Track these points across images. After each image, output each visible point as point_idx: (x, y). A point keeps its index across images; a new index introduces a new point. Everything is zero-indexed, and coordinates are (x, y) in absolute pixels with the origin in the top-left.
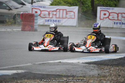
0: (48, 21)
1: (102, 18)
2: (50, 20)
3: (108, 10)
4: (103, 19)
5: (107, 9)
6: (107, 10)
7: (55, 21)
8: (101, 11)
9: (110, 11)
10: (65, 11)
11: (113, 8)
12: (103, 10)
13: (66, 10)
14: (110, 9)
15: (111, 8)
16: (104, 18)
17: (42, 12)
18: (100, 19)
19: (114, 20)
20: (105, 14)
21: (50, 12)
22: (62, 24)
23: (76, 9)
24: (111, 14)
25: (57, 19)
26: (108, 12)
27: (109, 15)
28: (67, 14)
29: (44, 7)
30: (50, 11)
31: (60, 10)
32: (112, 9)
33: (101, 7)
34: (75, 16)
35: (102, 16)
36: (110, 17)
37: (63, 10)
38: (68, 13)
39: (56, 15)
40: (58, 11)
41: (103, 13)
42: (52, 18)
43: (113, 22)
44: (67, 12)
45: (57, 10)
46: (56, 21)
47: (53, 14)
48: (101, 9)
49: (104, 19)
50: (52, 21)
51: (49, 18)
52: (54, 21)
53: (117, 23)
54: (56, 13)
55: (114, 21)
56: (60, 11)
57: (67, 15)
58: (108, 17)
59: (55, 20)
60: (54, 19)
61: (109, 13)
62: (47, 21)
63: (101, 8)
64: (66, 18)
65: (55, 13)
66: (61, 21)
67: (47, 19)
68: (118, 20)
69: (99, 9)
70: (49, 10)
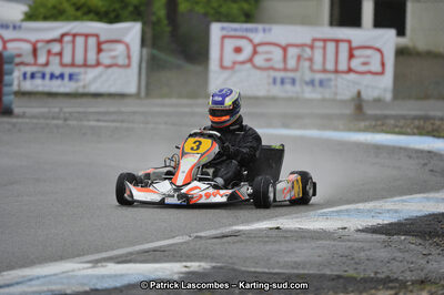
0: (33, 76)
1: (227, 63)
2: (39, 75)
3: (251, 36)
4: (232, 68)
5: (247, 30)
6: (244, 34)
7: (57, 78)
8: (224, 37)
9: (257, 38)
10: (92, 42)
11: (267, 26)
12: (232, 33)
13: (97, 36)
14: (256, 30)
15: (260, 26)
16: (234, 63)
17: (9, 45)
18: (222, 67)
19: (272, 68)
20: (238, 50)
21: (39, 45)
22: (84, 87)
23: (132, 31)
24: (260, 49)
25: (67, 71)
26: (251, 41)
27: (255, 52)
28: (100, 50)
29: (14, 27)
30: (37, 41)
31: (74, 36)
32: (264, 30)
33: (226, 25)
34: (129, 57)
35: (230, 57)
36: (259, 60)
37: (87, 36)
38: (104, 46)
39: (60, 54)
40: (68, 42)
41: (230, 44)
42: (47, 64)
43: (269, 76)
44: (99, 44)
45: (63, 36)
46: (62, 76)
47: (49, 52)
48: (225, 33)
49: (237, 66)
50: (48, 76)
51: (35, 64)
52: (52, 76)
53: (283, 82)
54: (62, 49)
55: (273, 73)
56: (73, 42)
57: (102, 55)
58: (250, 60)
59: (57, 73)
60: (55, 68)
61: (255, 46)
62: (28, 75)
63: (223, 29)
64: (98, 64)
65: (56, 48)
66: (82, 77)
67: (29, 70)
68: (285, 69)
69: (216, 30)
70: (33, 37)
